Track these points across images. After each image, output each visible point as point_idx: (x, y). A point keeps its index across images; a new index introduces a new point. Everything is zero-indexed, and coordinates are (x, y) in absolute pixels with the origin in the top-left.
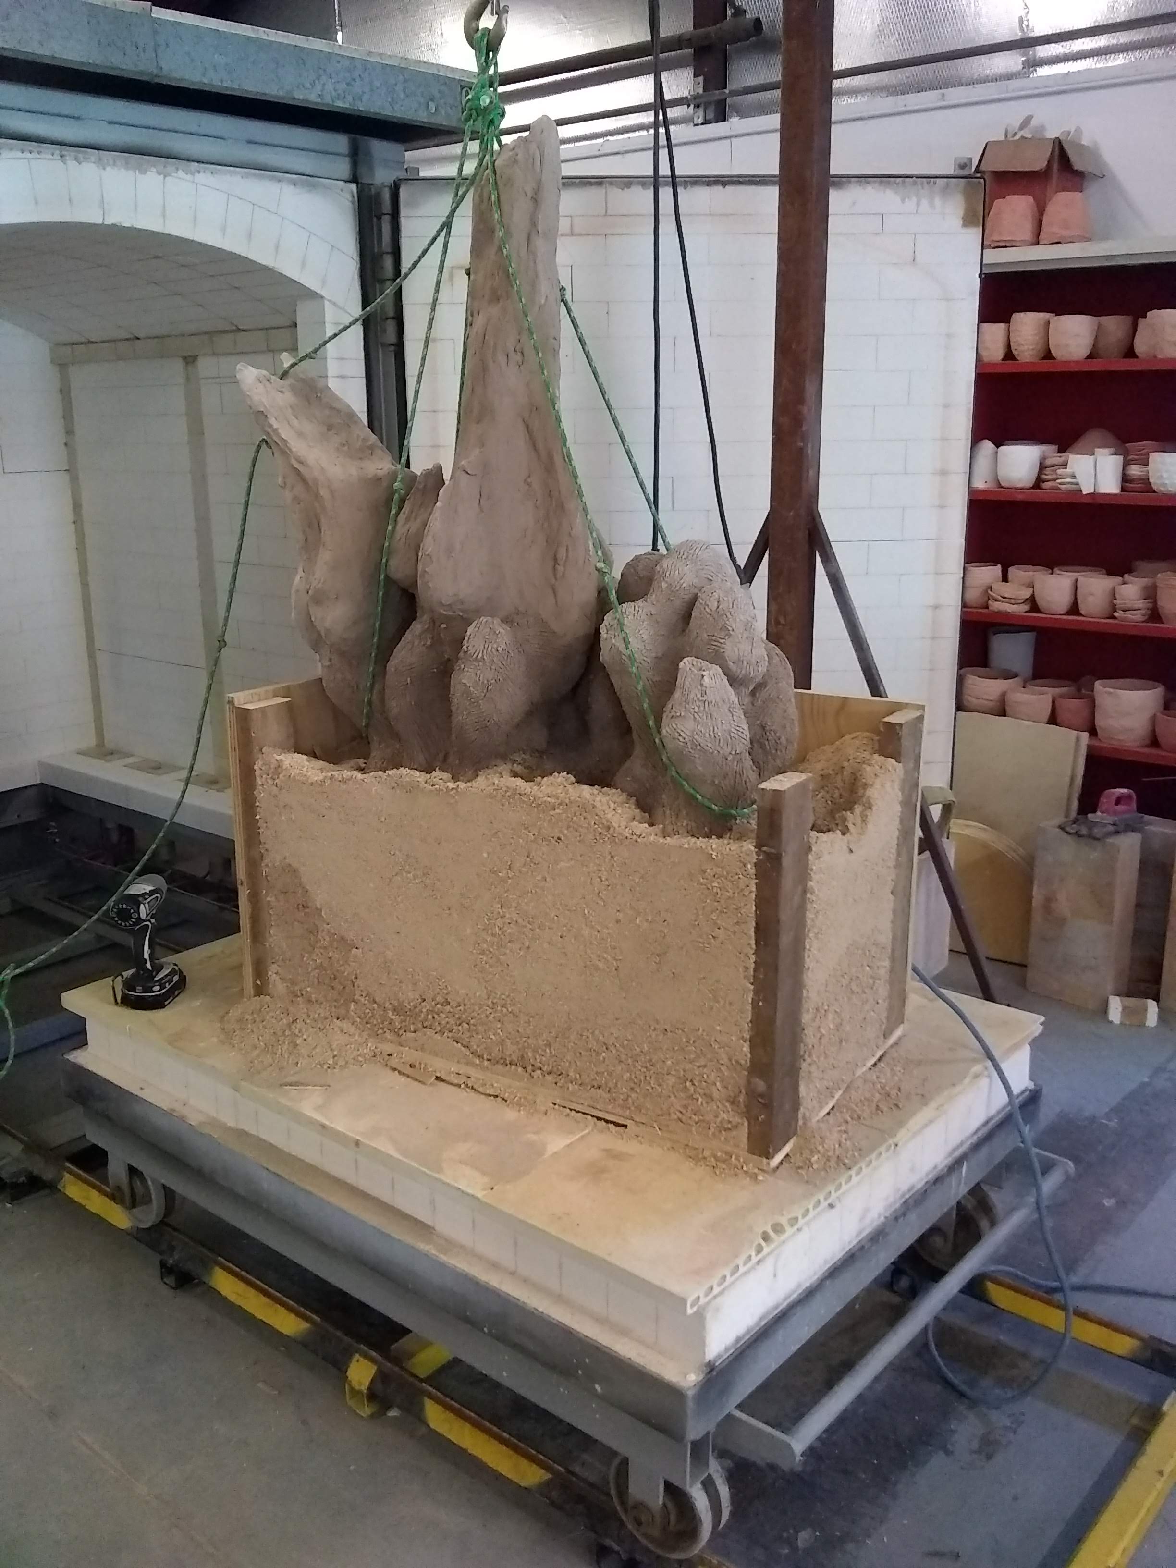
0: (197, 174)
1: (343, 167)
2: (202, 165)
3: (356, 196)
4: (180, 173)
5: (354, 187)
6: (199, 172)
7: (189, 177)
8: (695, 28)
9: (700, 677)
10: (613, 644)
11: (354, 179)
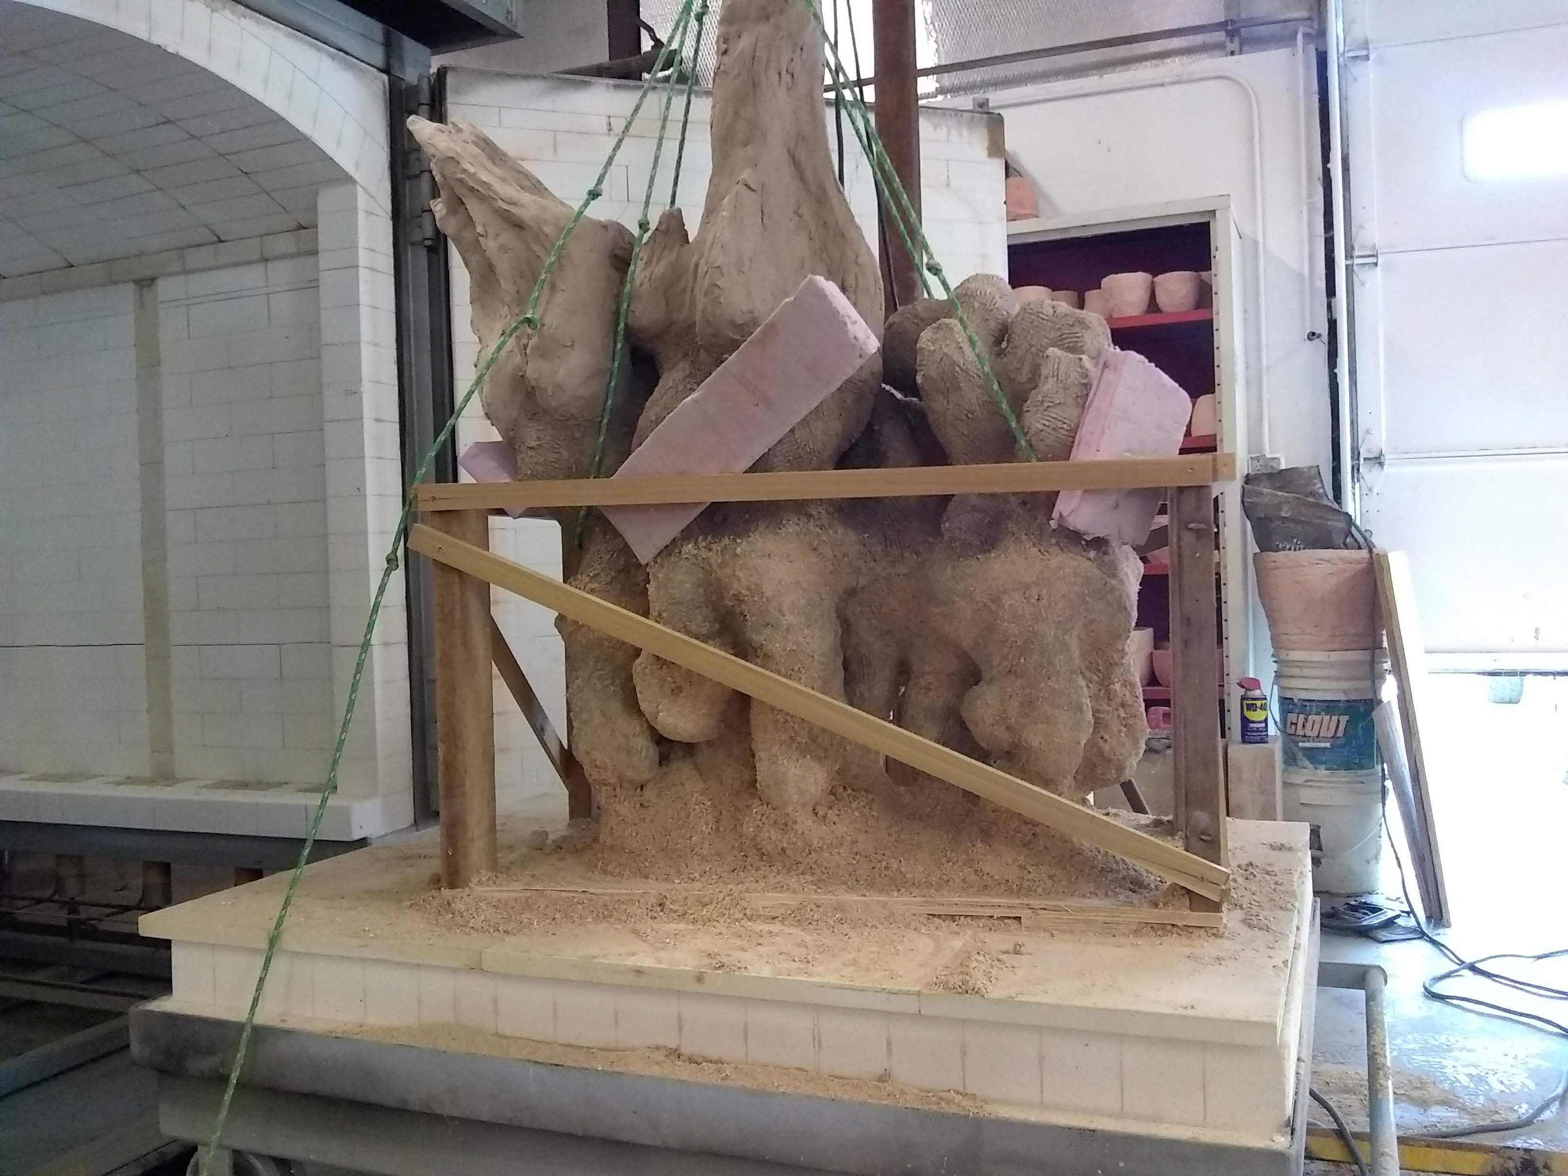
0: (242, 19)
1: (378, 55)
2: (249, 11)
3: (387, 87)
4: (227, 12)
5: (385, 77)
6: (245, 17)
7: (235, 19)
8: (610, 59)
9: (1078, 361)
10: (944, 353)
11: (386, 70)
